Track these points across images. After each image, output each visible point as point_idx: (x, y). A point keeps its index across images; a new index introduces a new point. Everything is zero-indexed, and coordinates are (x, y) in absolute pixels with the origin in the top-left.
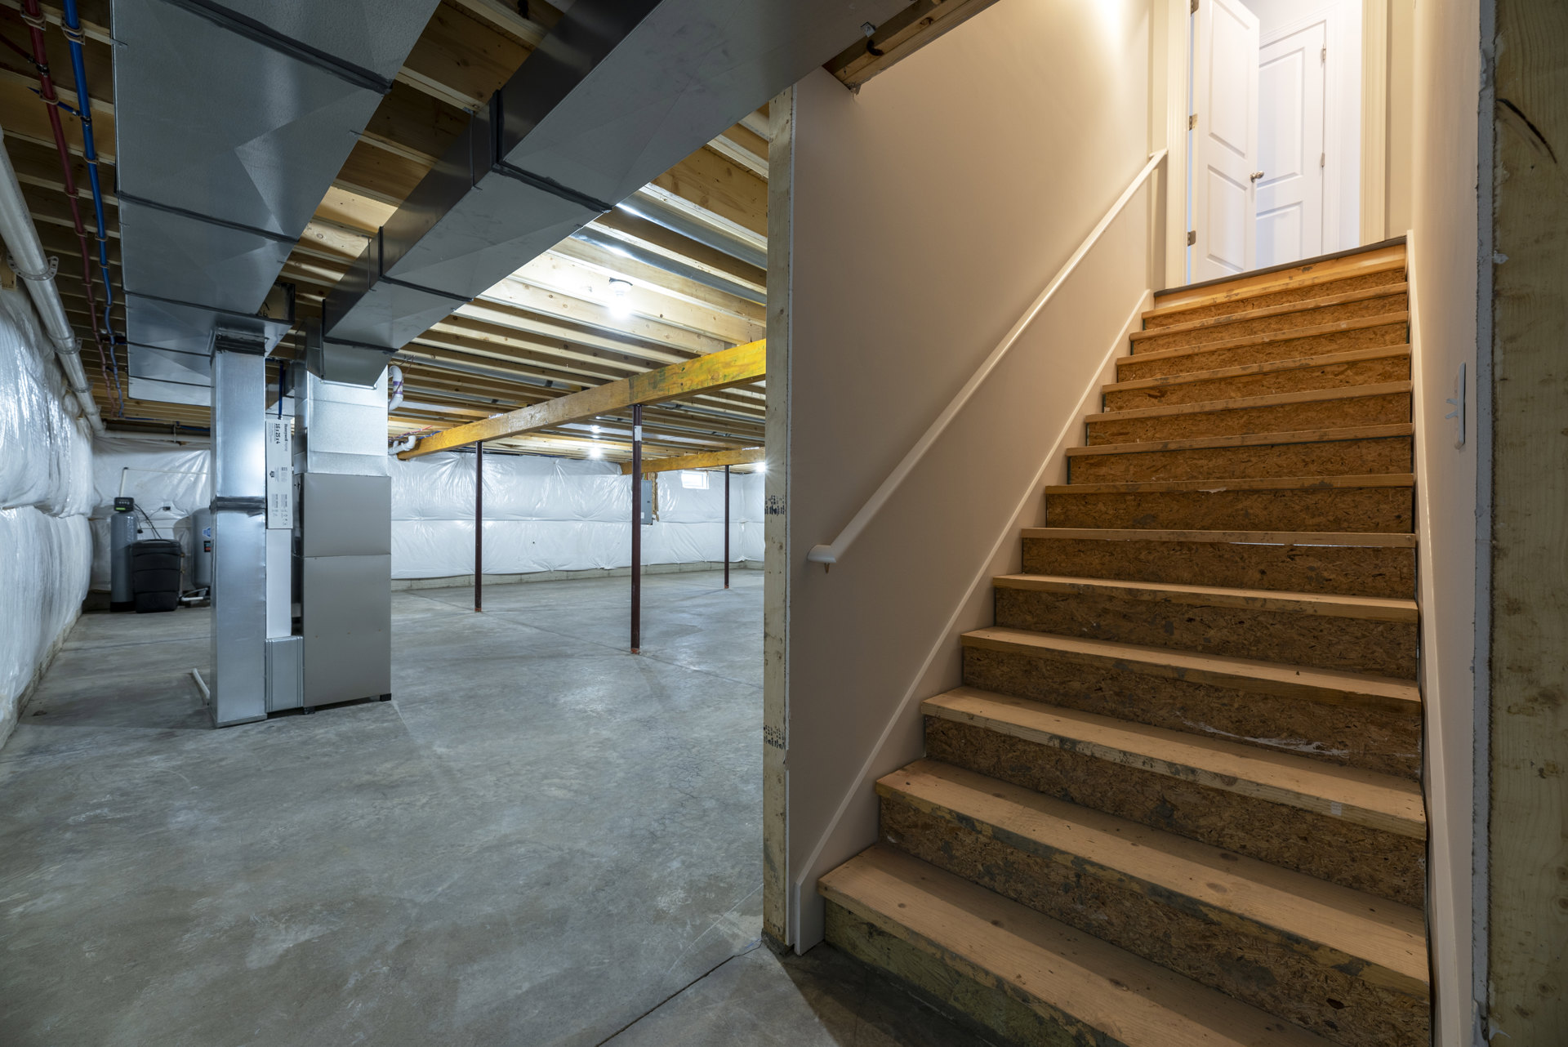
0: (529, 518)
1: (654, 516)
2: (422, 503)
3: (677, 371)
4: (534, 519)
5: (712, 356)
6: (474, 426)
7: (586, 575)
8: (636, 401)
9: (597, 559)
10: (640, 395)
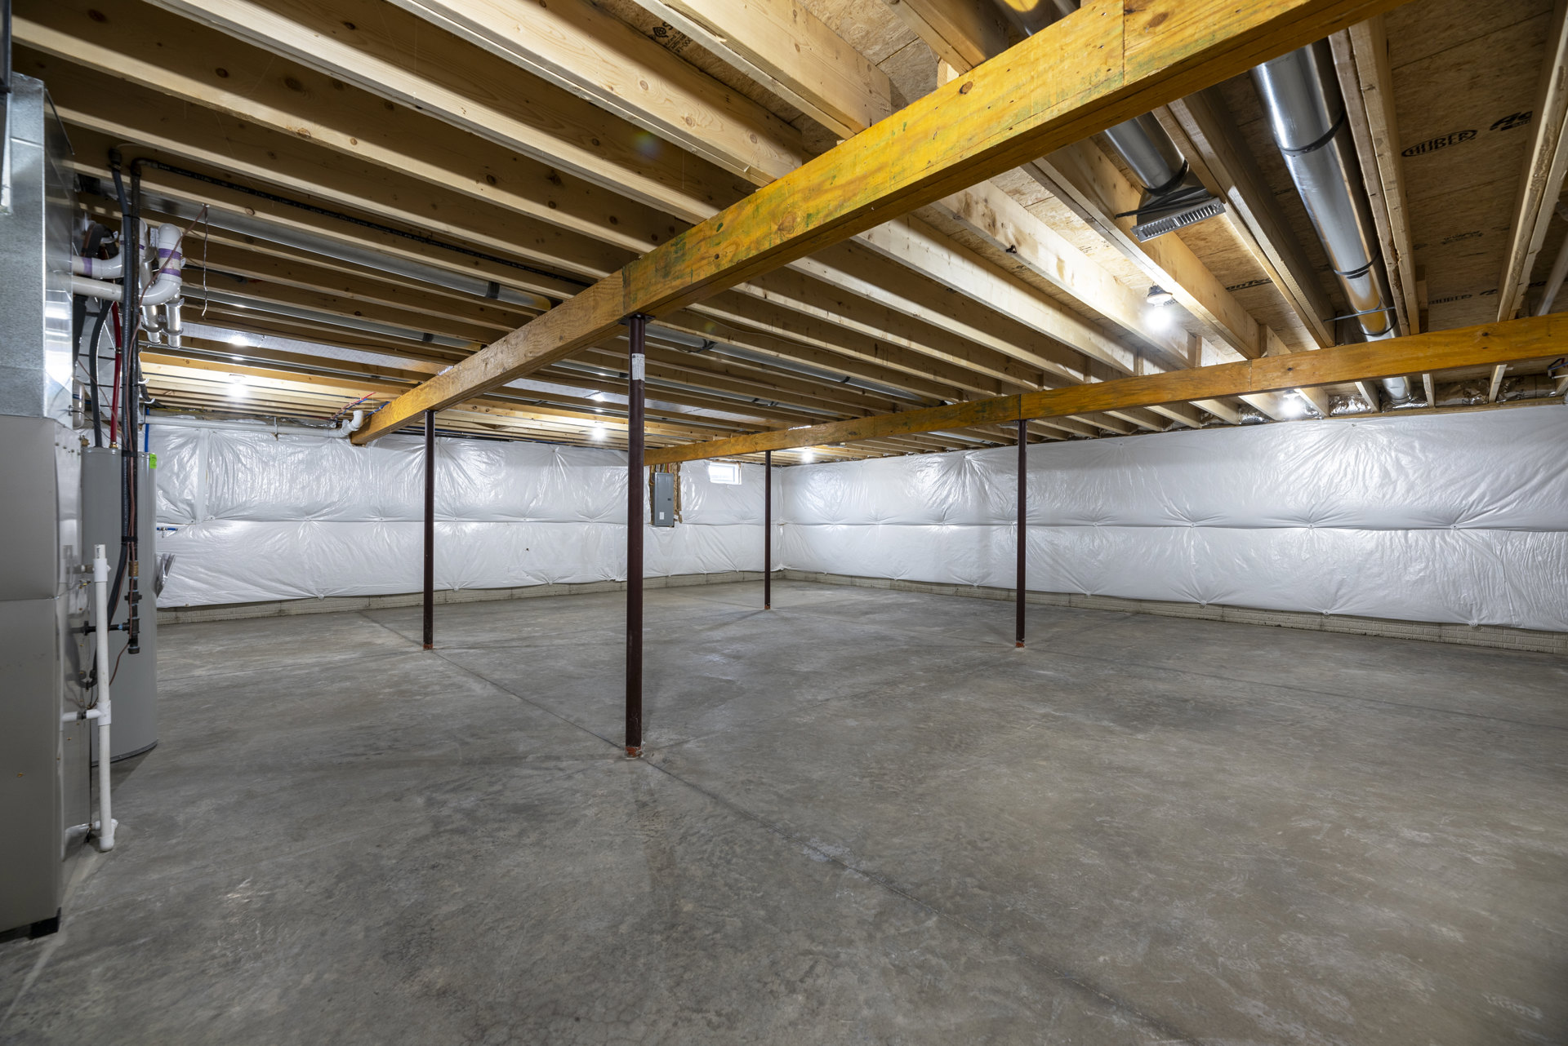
0: (522, 520)
1: (676, 517)
2: (382, 499)
3: (708, 233)
4: (528, 520)
5: (779, 183)
6: (422, 390)
7: (593, 588)
8: (635, 307)
9: (607, 569)
10: (641, 295)
